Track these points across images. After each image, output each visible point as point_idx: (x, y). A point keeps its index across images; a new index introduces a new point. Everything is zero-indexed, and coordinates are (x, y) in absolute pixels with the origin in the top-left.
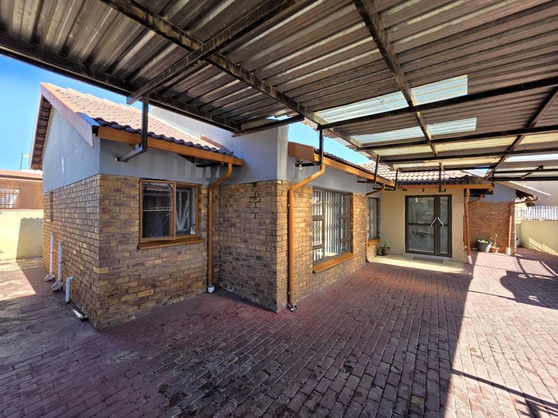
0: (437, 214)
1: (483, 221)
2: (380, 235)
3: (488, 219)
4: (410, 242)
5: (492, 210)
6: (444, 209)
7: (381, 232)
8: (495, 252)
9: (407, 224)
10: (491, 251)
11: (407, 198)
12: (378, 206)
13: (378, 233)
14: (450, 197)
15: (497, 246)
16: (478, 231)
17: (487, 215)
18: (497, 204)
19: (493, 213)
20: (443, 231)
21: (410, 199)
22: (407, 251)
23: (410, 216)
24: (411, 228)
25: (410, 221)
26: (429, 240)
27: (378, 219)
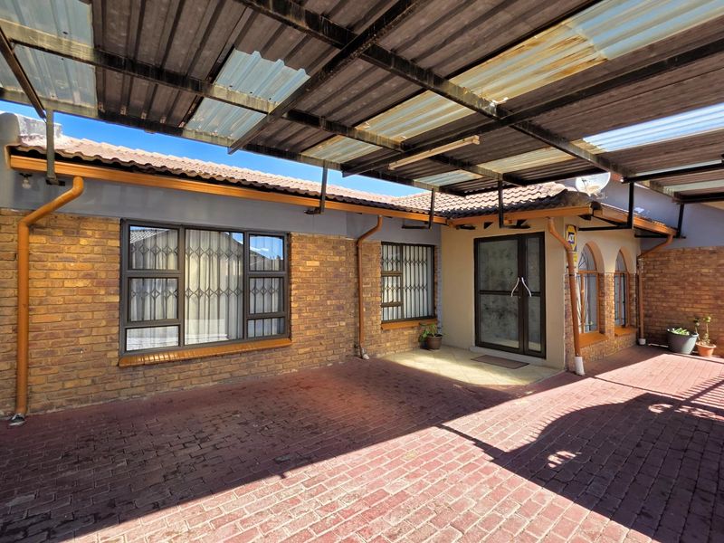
0: (522, 271)
1: (683, 288)
2: (437, 312)
3: (693, 284)
4: (483, 327)
5: (703, 264)
7: (438, 308)
8: (706, 355)
9: (478, 292)
10: (697, 352)
11: (477, 242)
12: (433, 259)
13: (434, 308)
15: (713, 342)
16: (672, 309)
17: (692, 275)
18: (714, 252)
19: (705, 271)
20: (533, 304)
21: (483, 245)
22: (479, 343)
23: (482, 276)
24: (484, 299)
25: (482, 286)
26: (513, 323)
27: (434, 284)
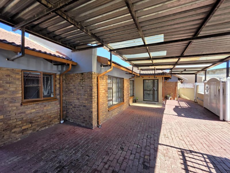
0: (154, 86)
1: (168, 89)
2: (134, 95)
3: (170, 88)
4: (145, 97)
6: (156, 85)
7: (135, 94)
8: (172, 99)
11: (144, 80)
12: (133, 83)
13: (133, 94)
14: (158, 80)
15: (172, 97)
16: (167, 92)
17: (170, 86)
18: (172, 83)
20: (156, 92)
21: (145, 81)
22: (144, 100)
23: (145, 87)
24: (145, 92)
25: (145, 89)
26: (151, 96)
27: (133, 89)
